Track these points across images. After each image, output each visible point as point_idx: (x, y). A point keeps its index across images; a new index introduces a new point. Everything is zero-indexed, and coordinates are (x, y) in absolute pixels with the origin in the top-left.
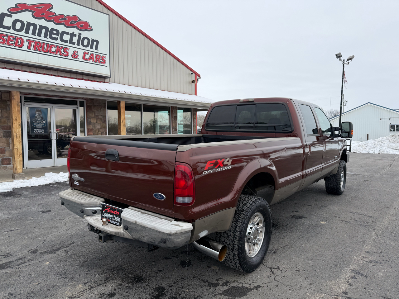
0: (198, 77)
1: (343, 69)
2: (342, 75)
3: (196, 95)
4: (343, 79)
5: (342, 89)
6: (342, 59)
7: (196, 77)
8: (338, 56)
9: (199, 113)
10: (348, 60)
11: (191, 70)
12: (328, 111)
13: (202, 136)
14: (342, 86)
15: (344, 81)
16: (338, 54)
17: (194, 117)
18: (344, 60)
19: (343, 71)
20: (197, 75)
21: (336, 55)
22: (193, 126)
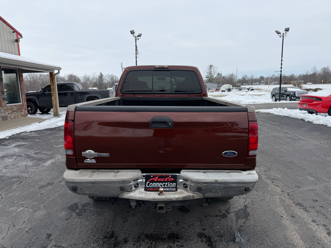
0: (19, 37)
1: (136, 43)
2: (135, 48)
3: (19, 55)
4: (136, 51)
5: (136, 59)
6: (135, 35)
7: (17, 37)
8: (132, 32)
10: (138, 36)
11: (12, 28)
12: (106, 75)
13: (120, 99)
14: (136, 57)
15: (137, 53)
16: (132, 31)
18: (136, 36)
19: (136, 45)
20: (18, 34)
21: (131, 31)
22: (21, 89)
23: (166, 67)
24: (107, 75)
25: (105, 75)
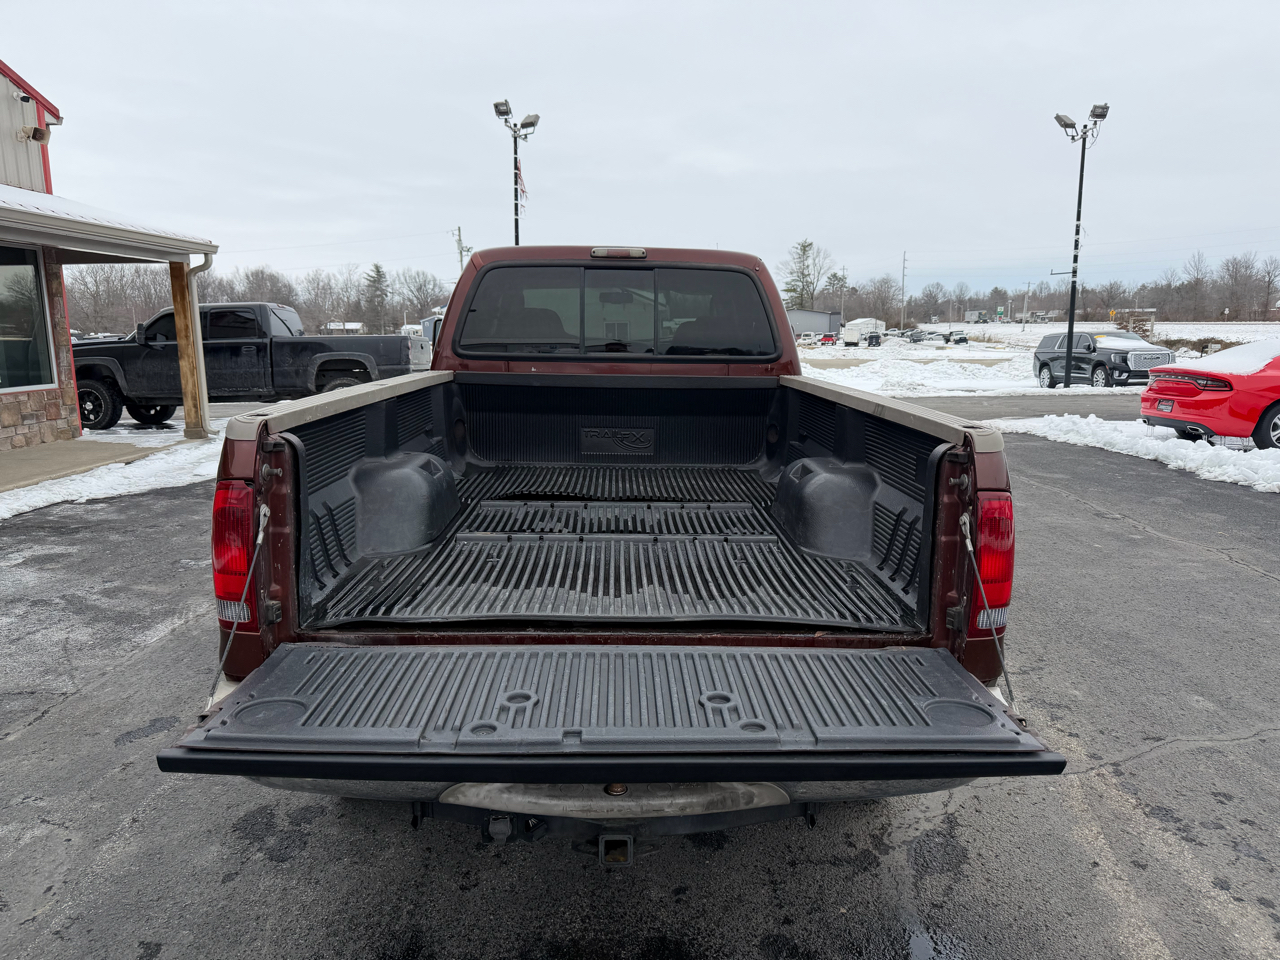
0: (48, 118)
1: (516, 153)
2: (513, 171)
3: (49, 191)
4: (516, 183)
5: (516, 214)
6: (512, 122)
7: (40, 118)
8: (502, 110)
9: (69, 272)
10: (525, 126)
11: (18, 82)
13: (451, 378)
14: (516, 205)
15: (519, 190)
16: (502, 104)
17: (55, 285)
18: (515, 125)
19: (516, 159)
20: (46, 107)
21: (496, 106)
22: (54, 327)
23: (637, 255)
24: (401, 272)
25: (394, 273)
